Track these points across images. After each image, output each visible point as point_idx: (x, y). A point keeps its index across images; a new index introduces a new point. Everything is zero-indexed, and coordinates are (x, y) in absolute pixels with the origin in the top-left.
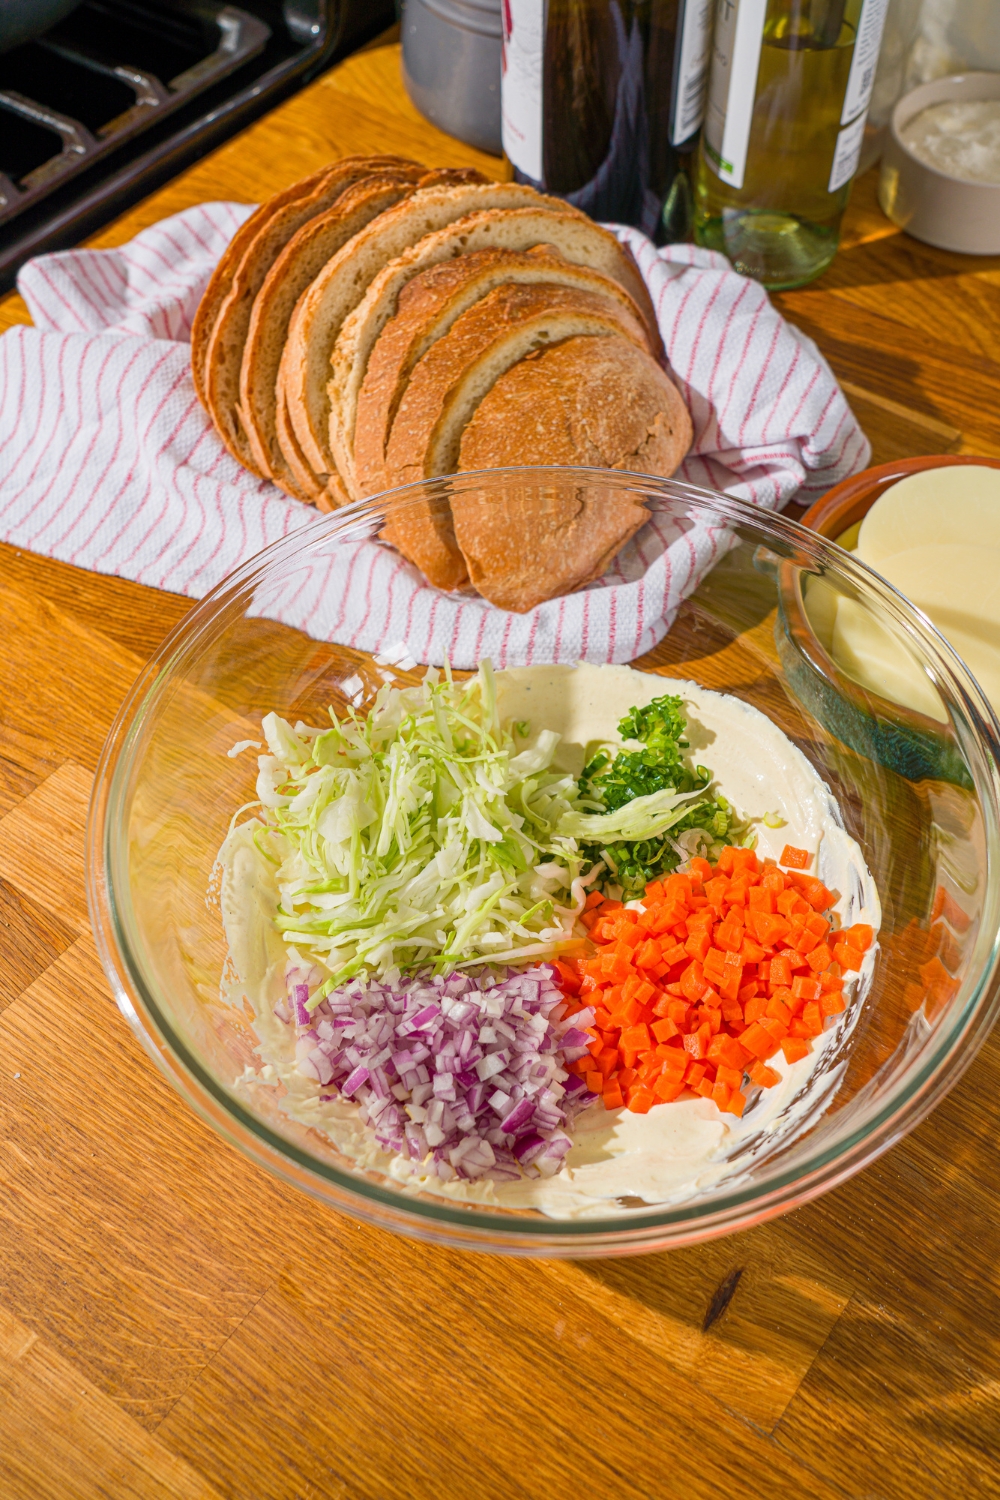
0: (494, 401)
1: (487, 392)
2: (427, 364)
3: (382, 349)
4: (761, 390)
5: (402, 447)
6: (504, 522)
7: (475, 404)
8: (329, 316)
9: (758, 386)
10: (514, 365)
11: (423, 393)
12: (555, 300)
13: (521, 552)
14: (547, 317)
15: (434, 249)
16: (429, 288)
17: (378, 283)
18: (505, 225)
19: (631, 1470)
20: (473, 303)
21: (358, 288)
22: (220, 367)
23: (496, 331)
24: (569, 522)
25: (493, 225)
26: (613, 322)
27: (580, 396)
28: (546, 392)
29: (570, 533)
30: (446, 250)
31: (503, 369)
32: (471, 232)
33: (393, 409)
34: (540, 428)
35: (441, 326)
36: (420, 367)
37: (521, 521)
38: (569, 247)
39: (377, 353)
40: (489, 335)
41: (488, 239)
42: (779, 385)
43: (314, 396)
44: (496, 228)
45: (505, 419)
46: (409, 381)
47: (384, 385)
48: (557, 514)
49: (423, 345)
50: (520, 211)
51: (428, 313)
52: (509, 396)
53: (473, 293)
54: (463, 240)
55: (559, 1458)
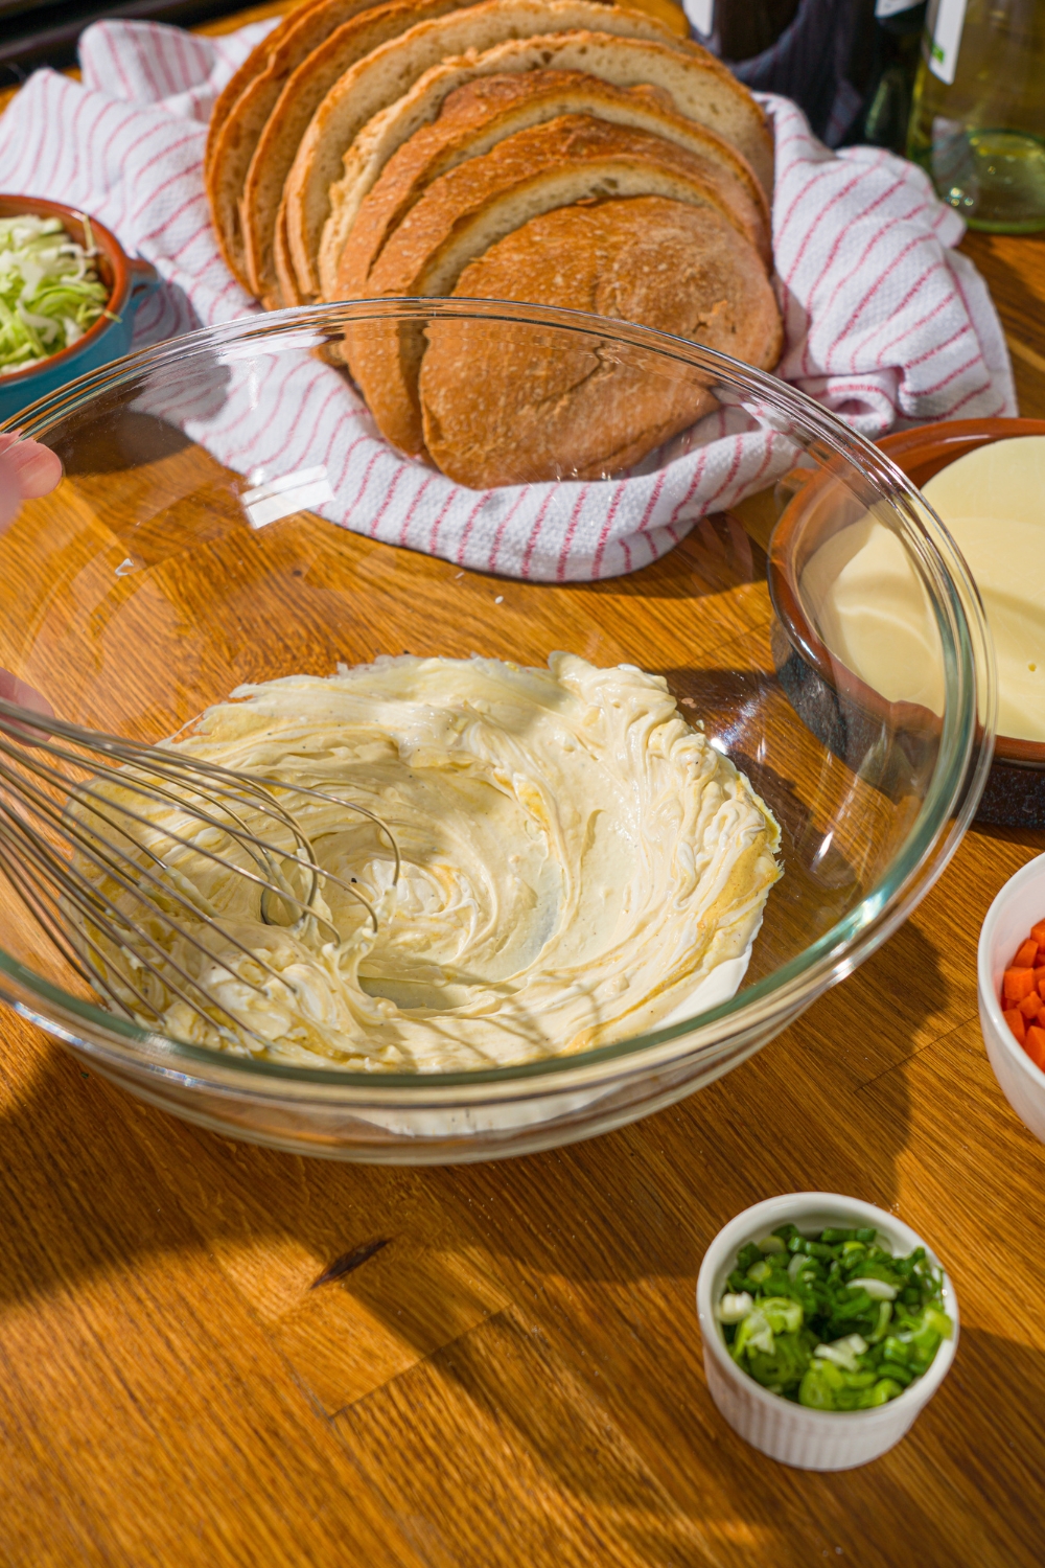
0: (518, 240)
1: (515, 229)
2: (449, 181)
3: (404, 154)
4: (869, 307)
5: (390, 268)
6: (479, 375)
7: (495, 240)
8: (358, 109)
9: (866, 300)
10: (560, 207)
11: (433, 212)
12: (638, 147)
13: (491, 419)
14: (622, 163)
15: (505, 57)
16: (481, 97)
17: (424, 81)
18: (607, 52)
19: (150, 1400)
20: (531, 126)
21: (402, 84)
22: (230, 151)
23: (547, 161)
24: (561, 396)
25: (591, 48)
26: (710, 191)
27: (622, 255)
28: (583, 242)
29: (557, 410)
30: (521, 61)
31: (544, 208)
32: (559, 48)
33: (394, 223)
34: (559, 280)
35: (483, 143)
36: (440, 182)
37: (498, 377)
38: (691, 100)
39: (398, 159)
40: (536, 164)
41: (582, 62)
42: (894, 305)
43: (315, 198)
44: (595, 53)
45: (522, 262)
46: (422, 196)
47: (393, 194)
48: (547, 380)
49: (453, 158)
50: (632, 41)
51: (470, 124)
52: (537, 238)
53: (535, 114)
54: (547, 57)
55: (76, 1363)
